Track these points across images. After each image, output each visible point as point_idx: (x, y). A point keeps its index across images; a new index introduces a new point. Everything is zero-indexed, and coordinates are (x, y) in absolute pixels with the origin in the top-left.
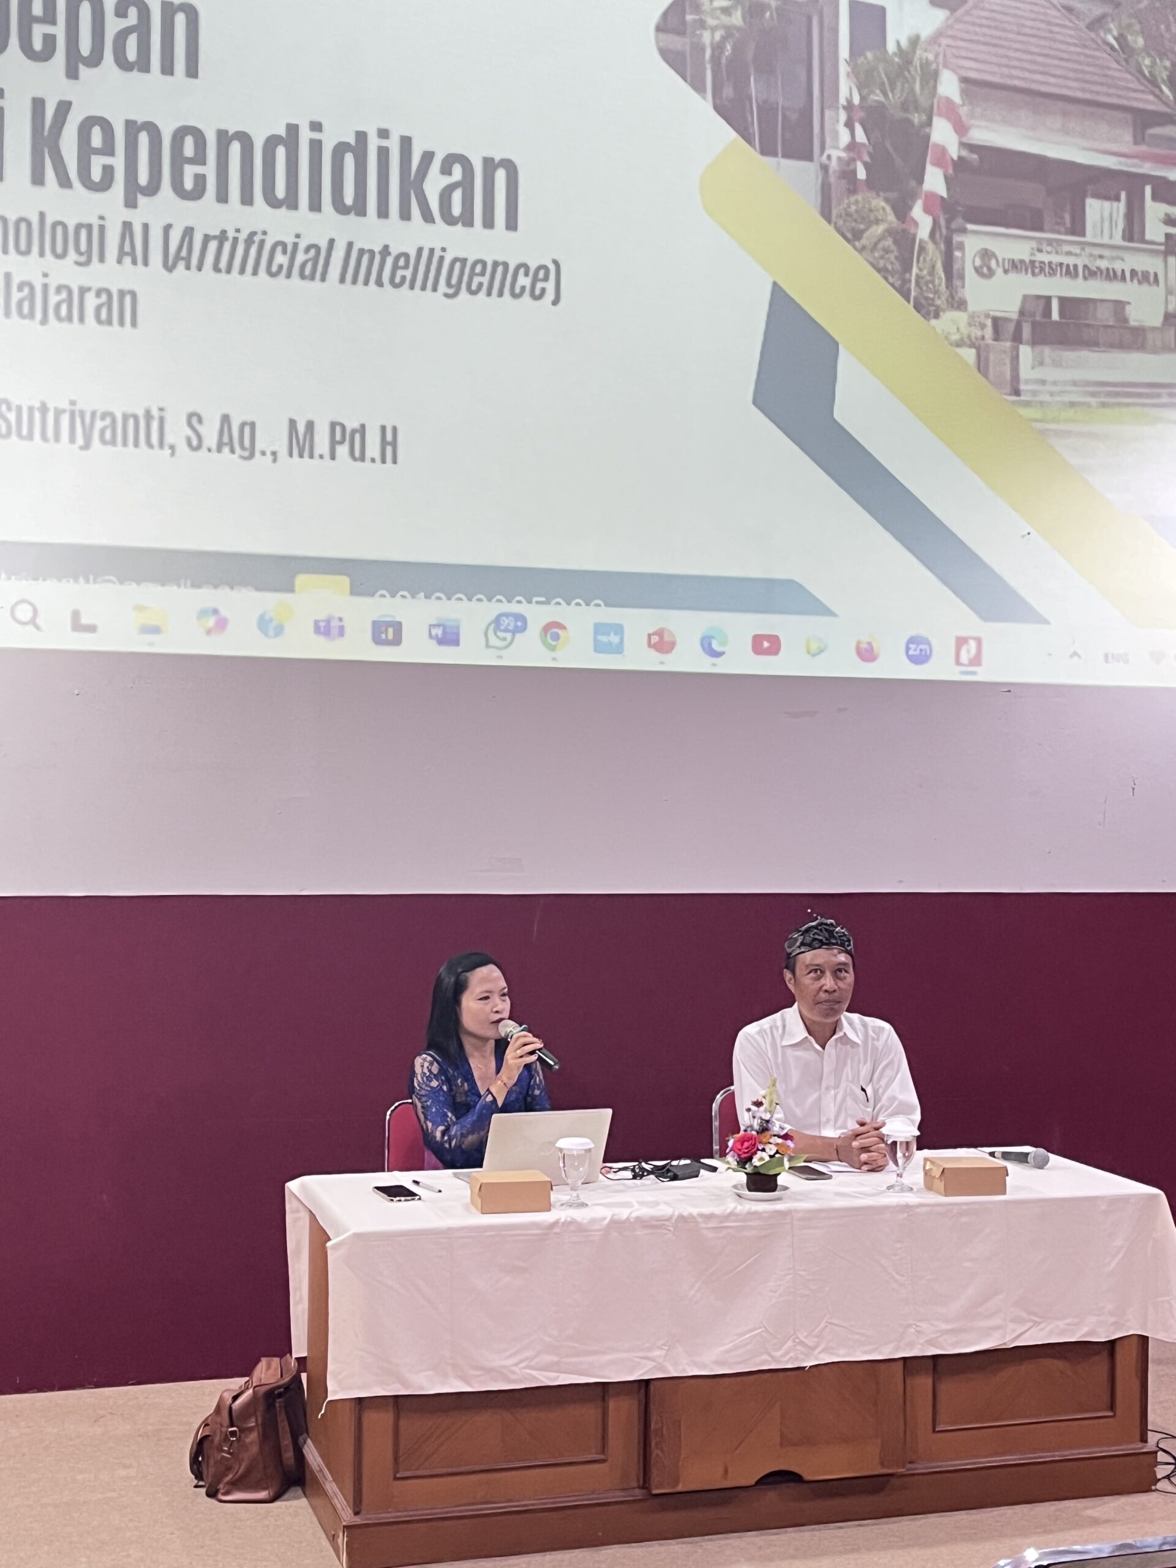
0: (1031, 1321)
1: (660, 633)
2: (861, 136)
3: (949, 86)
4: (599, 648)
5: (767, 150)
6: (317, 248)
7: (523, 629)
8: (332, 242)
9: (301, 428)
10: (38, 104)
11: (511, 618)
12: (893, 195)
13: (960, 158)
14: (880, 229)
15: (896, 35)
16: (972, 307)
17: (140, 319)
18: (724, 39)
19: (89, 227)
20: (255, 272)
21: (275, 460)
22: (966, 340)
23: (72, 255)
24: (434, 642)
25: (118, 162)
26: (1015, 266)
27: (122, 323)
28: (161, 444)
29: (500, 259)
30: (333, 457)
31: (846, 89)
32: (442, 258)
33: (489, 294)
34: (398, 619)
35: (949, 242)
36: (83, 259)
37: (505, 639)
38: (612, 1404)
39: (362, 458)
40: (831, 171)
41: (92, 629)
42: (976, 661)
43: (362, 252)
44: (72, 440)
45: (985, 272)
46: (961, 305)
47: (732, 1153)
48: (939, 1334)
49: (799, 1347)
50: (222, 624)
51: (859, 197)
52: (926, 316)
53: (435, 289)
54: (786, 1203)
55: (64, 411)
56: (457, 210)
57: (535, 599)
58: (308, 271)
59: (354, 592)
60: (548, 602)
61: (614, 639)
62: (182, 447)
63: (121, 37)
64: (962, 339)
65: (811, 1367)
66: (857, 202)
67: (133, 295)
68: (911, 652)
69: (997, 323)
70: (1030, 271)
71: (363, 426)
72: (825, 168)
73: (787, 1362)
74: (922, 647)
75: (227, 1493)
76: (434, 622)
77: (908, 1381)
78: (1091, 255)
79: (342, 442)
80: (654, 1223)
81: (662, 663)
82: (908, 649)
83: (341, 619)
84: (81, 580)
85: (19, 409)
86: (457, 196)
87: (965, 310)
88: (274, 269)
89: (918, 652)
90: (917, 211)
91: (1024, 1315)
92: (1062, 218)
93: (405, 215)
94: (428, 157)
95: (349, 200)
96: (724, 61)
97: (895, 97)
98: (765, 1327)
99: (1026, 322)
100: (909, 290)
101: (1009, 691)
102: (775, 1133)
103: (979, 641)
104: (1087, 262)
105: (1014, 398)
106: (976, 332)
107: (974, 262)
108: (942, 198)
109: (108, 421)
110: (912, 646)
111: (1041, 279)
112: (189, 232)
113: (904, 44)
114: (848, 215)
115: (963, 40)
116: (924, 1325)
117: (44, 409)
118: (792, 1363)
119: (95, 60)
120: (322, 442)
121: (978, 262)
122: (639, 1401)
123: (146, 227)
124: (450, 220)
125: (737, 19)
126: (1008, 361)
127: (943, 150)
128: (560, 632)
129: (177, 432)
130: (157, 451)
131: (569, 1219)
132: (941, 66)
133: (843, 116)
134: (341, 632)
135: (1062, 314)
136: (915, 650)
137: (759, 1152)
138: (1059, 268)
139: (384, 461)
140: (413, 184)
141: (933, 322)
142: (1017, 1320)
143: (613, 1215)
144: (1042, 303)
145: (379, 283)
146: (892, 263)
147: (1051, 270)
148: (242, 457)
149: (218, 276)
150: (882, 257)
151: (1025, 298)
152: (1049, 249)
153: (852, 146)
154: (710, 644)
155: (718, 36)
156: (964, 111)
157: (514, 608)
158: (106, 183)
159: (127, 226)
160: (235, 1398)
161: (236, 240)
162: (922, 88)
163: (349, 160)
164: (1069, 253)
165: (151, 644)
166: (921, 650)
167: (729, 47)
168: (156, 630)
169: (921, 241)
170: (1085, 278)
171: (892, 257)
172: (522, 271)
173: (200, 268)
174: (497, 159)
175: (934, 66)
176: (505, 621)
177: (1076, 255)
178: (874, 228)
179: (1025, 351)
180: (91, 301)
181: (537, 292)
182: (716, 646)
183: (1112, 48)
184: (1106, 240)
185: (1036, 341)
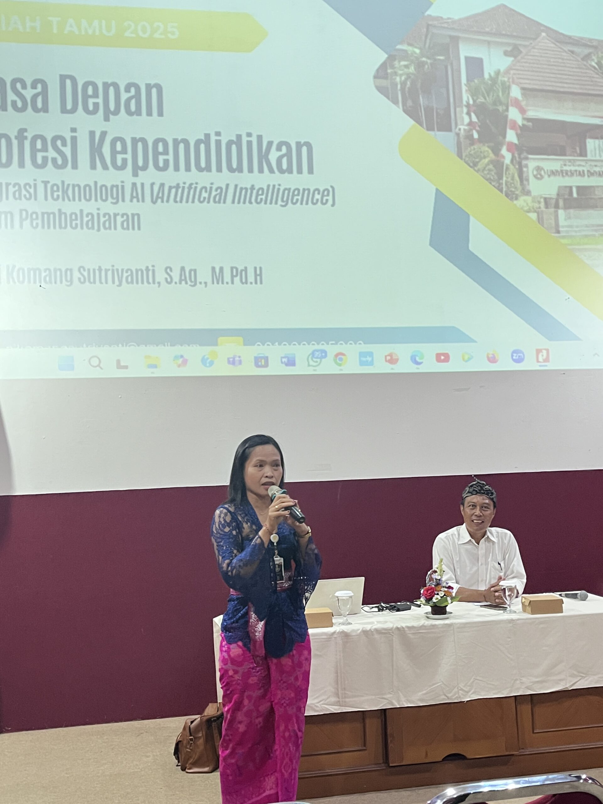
0: (581, 676)
1: (391, 355)
2: (474, 119)
3: (516, 92)
4: (362, 363)
5: (430, 128)
6: (221, 188)
7: (326, 356)
8: (227, 186)
9: (217, 271)
10: (92, 134)
11: (320, 352)
12: (492, 144)
13: (523, 125)
14: (486, 160)
15: (488, 71)
16: (533, 194)
17: (142, 226)
18: (406, 79)
19: (117, 186)
20: (193, 202)
21: (206, 286)
22: (531, 208)
23: (110, 200)
24: (284, 365)
25: (129, 156)
26: (554, 173)
27: (133, 228)
28: (154, 283)
29: (306, 187)
30: (233, 283)
31: (466, 97)
32: (279, 189)
33: (302, 204)
34: (266, 355)
35: (520, 164)
36: (114, 201)
37: (317, 362)
38: (368, 721)
39: (246, 283)
40: (461, 136)
41: (126, 367)
42: (547, 360)
43: (241, 189)
44: (113, 282)
45: (538, 177)
46: (528, 193)
47: (423, 597)
48: (532, 684)
49: (460, 692)
50: (185, 362)
51: (476, 147)
52: (511, 199)
53: (276, 203)
54: (450, 620)
55: (109, 270)
56: (285, 166)
57: (331, 342)
58: (217, 199)
59: (245, 344)
60: (336, 344)
61: (369, 359)
62: (163, 282)
63: (128, 101)
64: (530, 209)
65: (467, 701)
66: (474, 149)
67: (138, 215)
68: (514, 358)
69: (547, 201)
70: (561, 175)
71: (246, 268)
72: (458, 135)
73: (455, 699)
74: (519, 354)
75: (189, 769)
76: (283, 356)
77: (518, 707)
78: (591, 165)
79: (237, 276)
80: (383, 631)
81: (392, 369)
82: (512, 356)
83: (239, 357)
84: (120, 345)
85: (89, 270)
86: (285, 161)
87: (531, 195)
88: (202, 199)
89: (517, 358)
90: (504, 151)
91: (575, 673)
92: (575, 149)
93: (261, 171)
94: (270, 144)
95: (235, 165)
96: (407, 89)
97: (490, 100)
98: (442, 682)
99: (561, 199)
100: (502, 188)
101: (564, 374)
102: (444, 586)
103: (547, 350)
104: (589, 169)
105: (557, 235)
106: (536, 205)
107: (533, 172)
108: (516, 144)
109: (129, 273)
110: (515, 355)
111: (567, 178)
112: (162, 185)
113: (493, 74)
114: (471, 155)
115: (521, 70)
116: (524, 679)
117: (100, 269)
118: (458, 700)
119: (117, 112)
120: (227, 277)
121: (535, 173)
122: (382, 721)
123: (142, 185)
124: (282, 171)
125: (412, 69)
126: (553, 218)
127: (514, 123)
128: (343, 357)
129: (161, 276)
130: (152, 285)
131: (341, 631)
132: (511, 83)
133: (465, 110)
134: (240, 362)
135: (578, 193)
136: (516, 356)
137: (436, 595)
138: (575, 173)
139: (256, 283)
140: (264, 157)
141: (515, 202)
142: (573, 676)
143: (363, 628)
144: (568, 190)
145: (250, 202)
146: (493, 176)
147: (572, 174)
148: (190, 285)
149: (176, 204)
150: (488, 174)
151: (560, 187)
152: (570, 164)
153: (471, 123)
154: (415, 359)
155: (403, 78)
156: (523, 104)
157: (320, 347)
158: (123, 167)
159: (134, 184)
160: (192, 722)
161: (184, 188)
162: (503, 95)
163: (234, 147)
164: (579, 165)
165: (152, 373)
166: (519, 356)
167: (408, 83)
168: (155, 366)
169: (507, 165)
170: (588, 176)
171: (493, 173)
172: (316, 192)
173: (168, 201)
174: (302, 142)
175: (508, 84)
176: (317, 354)
177: (583, 166)
178: (483, 160)
179: (561, 212)
180: (119, 219)
181: (324, 201)
182: (417, 359)
183: (594, 68)
184: (598, 158)
185: (567, 207)
